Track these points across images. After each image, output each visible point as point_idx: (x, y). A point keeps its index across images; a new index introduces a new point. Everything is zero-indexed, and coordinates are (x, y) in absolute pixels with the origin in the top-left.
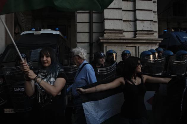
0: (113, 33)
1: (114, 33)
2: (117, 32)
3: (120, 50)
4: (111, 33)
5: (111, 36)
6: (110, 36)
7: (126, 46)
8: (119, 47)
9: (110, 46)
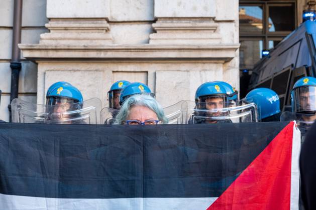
0: (72, 29)
1: (79, 29)
2: (84, 25)
3: (91, 83)
4: (66, 29)
5: (64, 39)
6: (61, 39)
7: (113, 72)
8: (86, 74)
9: (59, 72)
